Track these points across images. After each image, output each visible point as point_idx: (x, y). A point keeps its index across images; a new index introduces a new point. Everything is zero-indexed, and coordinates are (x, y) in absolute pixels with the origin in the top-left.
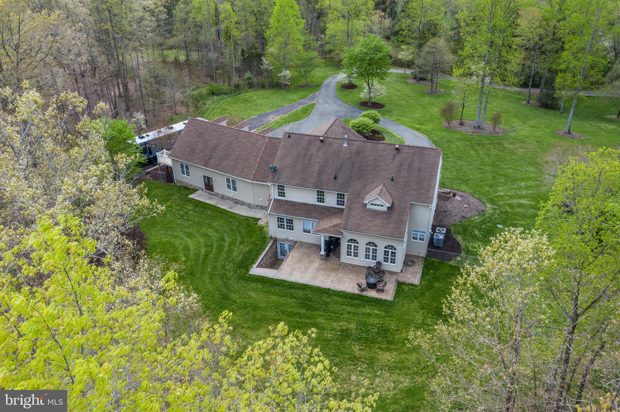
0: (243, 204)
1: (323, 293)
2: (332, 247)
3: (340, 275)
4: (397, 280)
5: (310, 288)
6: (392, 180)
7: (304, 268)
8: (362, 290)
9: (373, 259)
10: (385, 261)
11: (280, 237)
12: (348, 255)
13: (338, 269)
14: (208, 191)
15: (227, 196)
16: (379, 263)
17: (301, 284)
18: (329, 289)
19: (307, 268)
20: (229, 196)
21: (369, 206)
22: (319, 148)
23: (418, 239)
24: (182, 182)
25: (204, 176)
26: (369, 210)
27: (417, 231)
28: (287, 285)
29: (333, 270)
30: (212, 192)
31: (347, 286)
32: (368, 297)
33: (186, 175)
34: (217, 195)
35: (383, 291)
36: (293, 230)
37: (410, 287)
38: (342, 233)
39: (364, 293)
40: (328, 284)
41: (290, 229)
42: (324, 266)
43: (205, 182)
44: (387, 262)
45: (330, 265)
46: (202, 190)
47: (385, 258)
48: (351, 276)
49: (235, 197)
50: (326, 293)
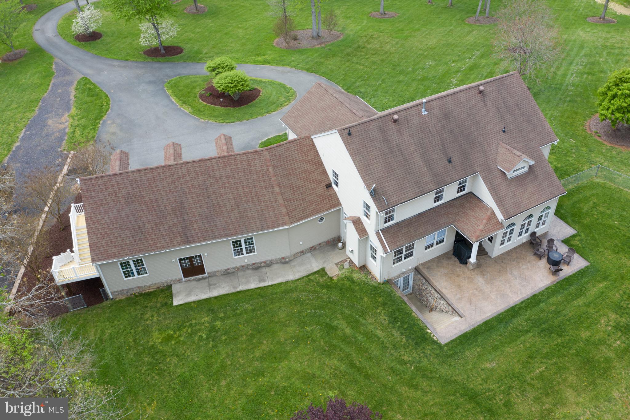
0: (269, 264)
6: (504, 131)
9: (525, 233)
11: (395, 275)
12: (501, 245)
14: (192, 278)
15: (234, 268)
20: (239, 265)
21: (511, 175)
24: (129, 290)
25: (181, 260)
26: (512, 179)
30: (201, 277)
33: (135, 276)
34: (213, 275)
36: (412, 255)
37: (576, 239)
42: (488, 274)
43: (182, 267)
44: (538, 227)
45: (490, 269)
46: (179, 281)
47: (537, 224)
49: (251, 263)
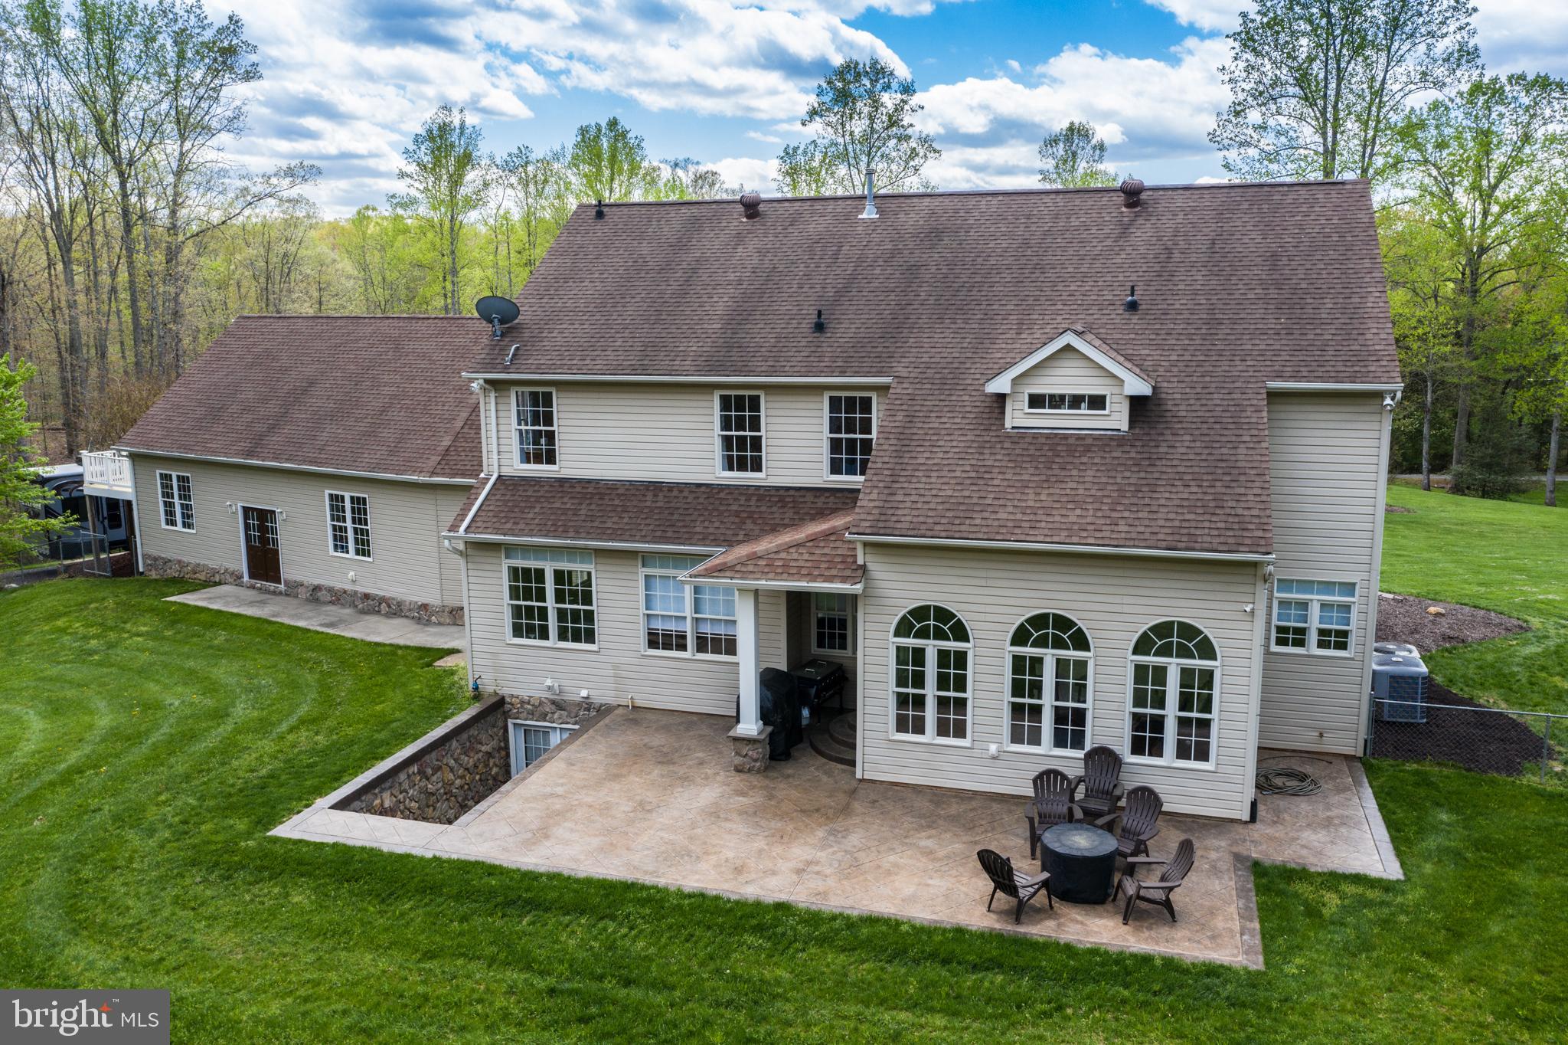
0: (395, 612)
1: (738, 929)
2: (806, 713)
3: (855, 839)
4: (1238, 858)
5: (649, 900)
6: (1133, 306)
7: (626, 806)
8: (1020, 912)
9: (1060, 740)
10: (1138, 748)
11: (524, 693)
12: (902, 725)
13: (845, 811)
14: (259, 584)
15: (330, 590)
16: (1104, 759)
17: (589, 882)
18: (780, 906)
19: (643, 808)
20: (338, 584)
21: (1018, 415)
22: (739, 238)
23: (1313, 638)
24: (167, 561)
25: (246, 510)
26: (1021, 435)
27: (1306, 585)
28: (492, 893)
29: (810, 812)
30: (272, 586)
31: (909, 890)
32: (1069, 949)
33: (179, 527)
34: (291, 590)
35: (1165, 911)
36: (590, 637)
37: (1351, 889)
38: (864, 568)
39: (1041, 930)
40: (773, 882)
41: (576, 638)
42: (756, 798)
43: (248, 538)
44: (1156, 749)
45: (795, 794)
46: (238, 579)
47: (1138, 721)
48: (929, 843)
49: (362, 589)
50: (759, 929)
